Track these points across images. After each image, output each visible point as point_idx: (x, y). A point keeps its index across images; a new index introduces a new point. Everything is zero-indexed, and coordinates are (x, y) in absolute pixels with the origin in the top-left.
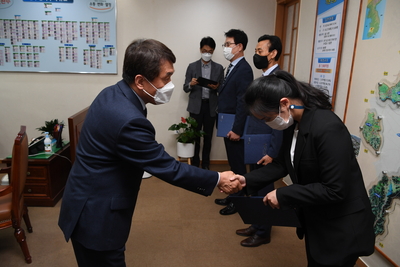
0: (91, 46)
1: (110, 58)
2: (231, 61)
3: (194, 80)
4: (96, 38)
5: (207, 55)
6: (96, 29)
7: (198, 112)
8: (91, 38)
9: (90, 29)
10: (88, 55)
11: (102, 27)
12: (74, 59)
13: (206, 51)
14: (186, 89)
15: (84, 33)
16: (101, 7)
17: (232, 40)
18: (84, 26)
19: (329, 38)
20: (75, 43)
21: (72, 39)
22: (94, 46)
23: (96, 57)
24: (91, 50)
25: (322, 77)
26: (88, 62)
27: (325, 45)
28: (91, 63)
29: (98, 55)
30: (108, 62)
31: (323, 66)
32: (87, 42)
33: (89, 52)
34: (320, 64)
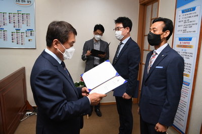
0: (17, 30)
1: (30, 38)
2: (121, 40)
4: (21, 24)
5: (98, 36)
6: (21, 18)
8: (17, 24)
9: (16, 18)
10: (15, 36)
11: (25, 16)
12: (5, 39)
13: (98, 34)
14: (83, 58)
15: (12, 21)
16: (24, 3)
17: (121, 25)
18: (12, 16)
19: (189, 23)
20: (5, 28)
21: (3, 25)
22: (19, 30)
23: (21, 37)
24: (17, 32)
25: (184, 51)
26: (15, 41)
27: (185, 29)
28: (17, 41)
29: (22, 36)
30: (29, 40)
31: (184, 43)
32: (14, 27)
33: (16, 33)
34: (181, 41)
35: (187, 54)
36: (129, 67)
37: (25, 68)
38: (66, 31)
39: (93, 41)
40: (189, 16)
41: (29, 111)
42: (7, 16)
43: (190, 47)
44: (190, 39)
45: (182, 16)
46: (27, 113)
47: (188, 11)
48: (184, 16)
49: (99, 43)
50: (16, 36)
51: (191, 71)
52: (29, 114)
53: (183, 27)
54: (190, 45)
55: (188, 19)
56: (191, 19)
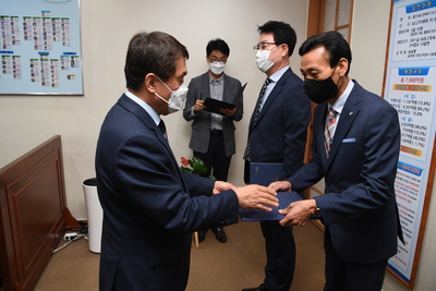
0: (42, 54)
1: (71, 71)
3: (199, 102)
4: (50, 41)
5: (218, 65)
6: (49, 29)
7: (205, 151)
8: (41, 42)
9: (40, 29)
10: (38, 68)
11: (58, 25)
12: (16, 74)
13: (217, 59)
14: (187, 116)
15: (31, 34)
17: (270, 38)
18: (30, 23)
19: (423, 36)
20: (16, 49)
21: (11, 43)
22: (47, 54)
23: (50, 70)
24: (42, 60)
25: (410, 99)
26: (39, 78)
27: (413, 48)
28: (43, 79)
29: (52, 67)
30: (69, 77)
31: (411, 80)
32: (36, 47)
33: (39, 62)
34: (405, 77)
35: (417, 106)
36: (286, 135)
37: (59, 137)
38: (170, 54)
39: (208, 78)
40: (422, 18)
41: (71, 230)
42: (19, 24)
43: (425, 89)
44: (425, 71)
45: (406, 20)
46: (67, 235)
47: (421, 9)
48: (412, 20)
49: (222, 82)
50: (40, 68)
51: (426, 143)
52: (72, 238)
53: (408, 44)
54: (424, 84)
55: (420, 25)
56: (426, 27)
